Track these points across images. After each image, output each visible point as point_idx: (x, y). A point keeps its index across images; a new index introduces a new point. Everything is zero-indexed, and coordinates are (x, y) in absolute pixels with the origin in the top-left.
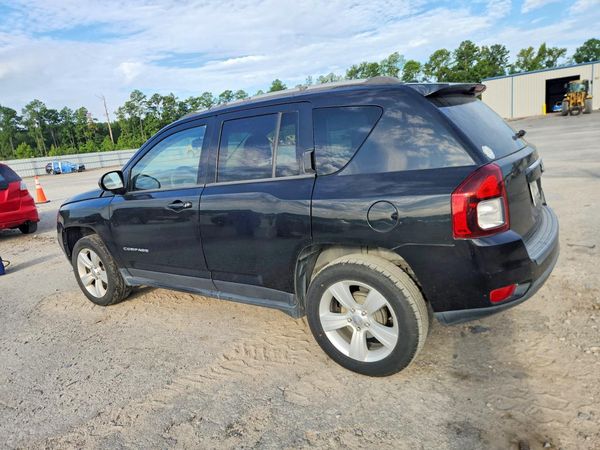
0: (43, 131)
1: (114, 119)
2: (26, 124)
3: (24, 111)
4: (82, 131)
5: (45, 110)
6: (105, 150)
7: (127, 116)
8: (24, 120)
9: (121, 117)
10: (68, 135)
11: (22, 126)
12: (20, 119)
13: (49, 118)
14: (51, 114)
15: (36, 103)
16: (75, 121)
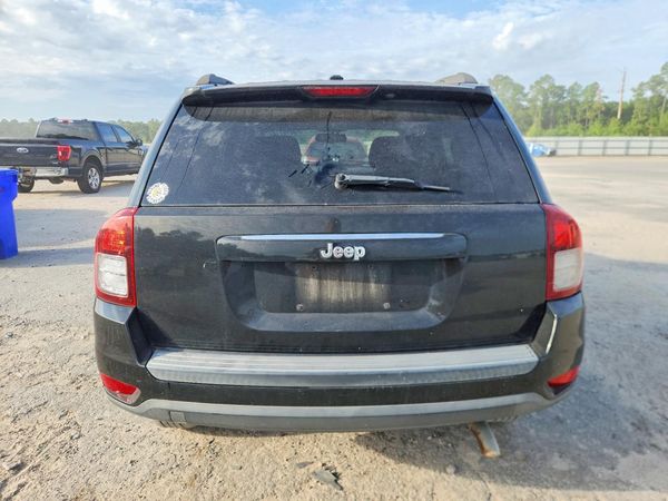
0: (543, 109)
1: (629, 97)
2: (530, 101)
3: (532, 87)
4: (585, 111)
5: (554, 86)
6: (590, 135)
7: (648, 94)
8: (530, 96)
9: (638, 95)
10: (568, 114)
11: (525, 103)
12: (526, 95)
13: (555, 95)
14: (559, 91)
15: (547, 78)
16: (581, 99)
